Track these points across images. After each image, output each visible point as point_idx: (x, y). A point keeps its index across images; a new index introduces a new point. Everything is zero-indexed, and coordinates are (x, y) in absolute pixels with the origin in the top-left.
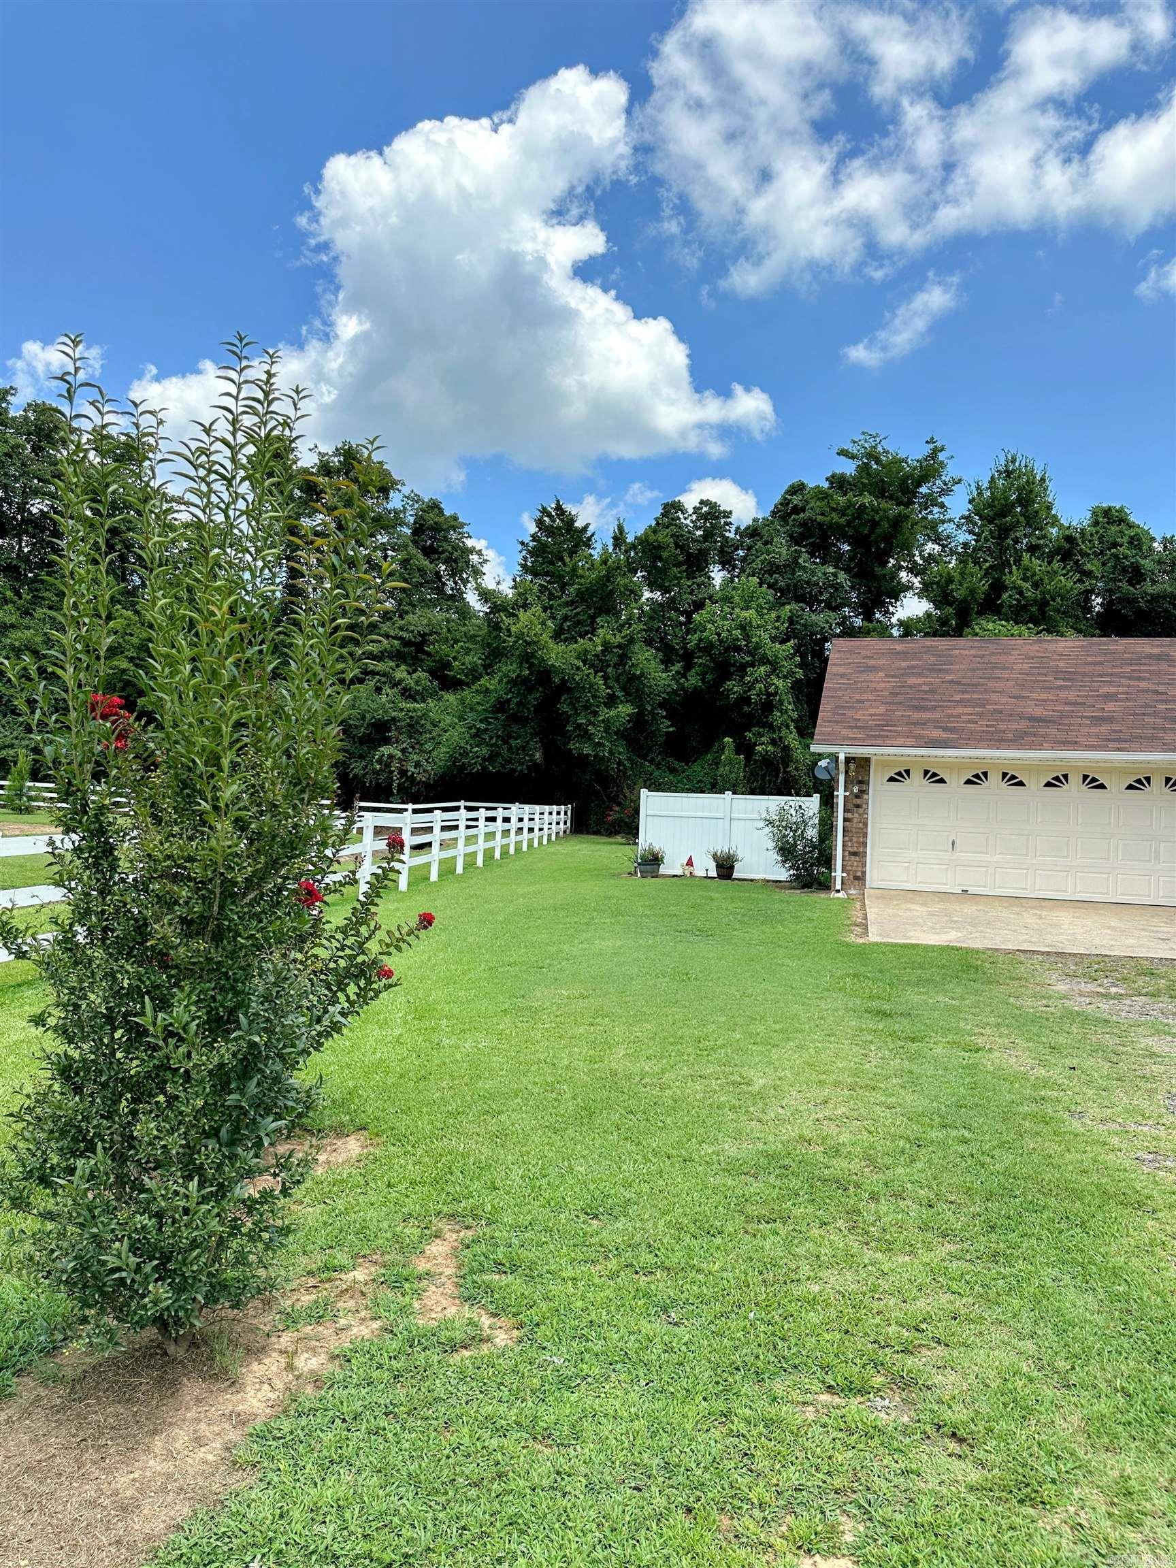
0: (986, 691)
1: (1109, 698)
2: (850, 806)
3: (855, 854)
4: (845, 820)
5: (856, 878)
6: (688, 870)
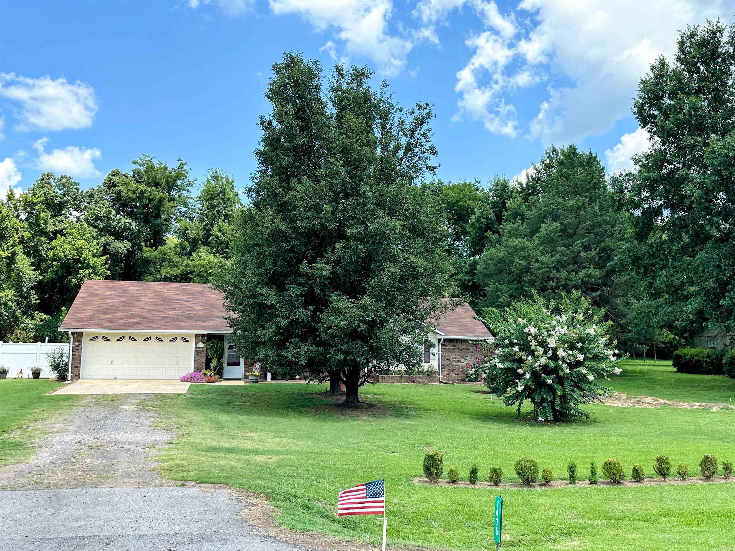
0: (132, 306)
2: (75, 350)
3: (76, 367)
4: (73, 355)
5: (76, 376)
6: (21, 375)
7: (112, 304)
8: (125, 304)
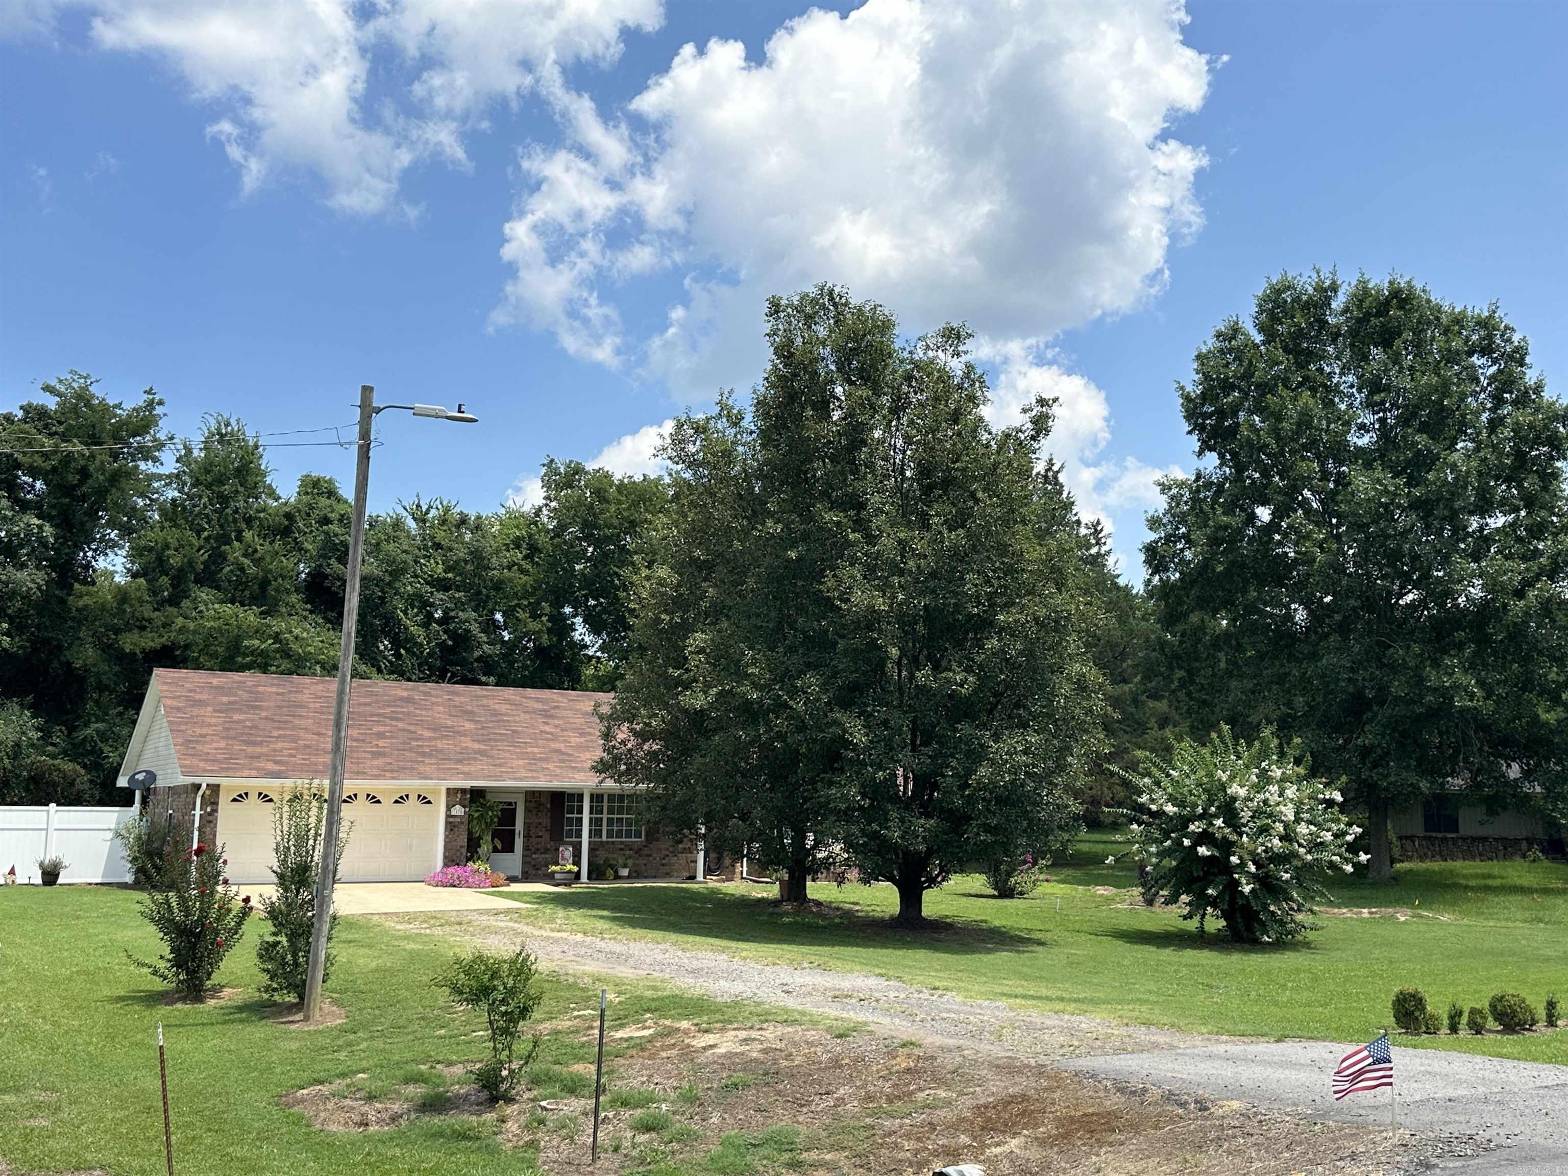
0: (294, 728)
1: (380, 735)
2: (206, 822)
6: (9, 879)
7: (248, 724)
8: (276, 725)
